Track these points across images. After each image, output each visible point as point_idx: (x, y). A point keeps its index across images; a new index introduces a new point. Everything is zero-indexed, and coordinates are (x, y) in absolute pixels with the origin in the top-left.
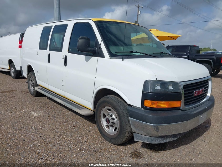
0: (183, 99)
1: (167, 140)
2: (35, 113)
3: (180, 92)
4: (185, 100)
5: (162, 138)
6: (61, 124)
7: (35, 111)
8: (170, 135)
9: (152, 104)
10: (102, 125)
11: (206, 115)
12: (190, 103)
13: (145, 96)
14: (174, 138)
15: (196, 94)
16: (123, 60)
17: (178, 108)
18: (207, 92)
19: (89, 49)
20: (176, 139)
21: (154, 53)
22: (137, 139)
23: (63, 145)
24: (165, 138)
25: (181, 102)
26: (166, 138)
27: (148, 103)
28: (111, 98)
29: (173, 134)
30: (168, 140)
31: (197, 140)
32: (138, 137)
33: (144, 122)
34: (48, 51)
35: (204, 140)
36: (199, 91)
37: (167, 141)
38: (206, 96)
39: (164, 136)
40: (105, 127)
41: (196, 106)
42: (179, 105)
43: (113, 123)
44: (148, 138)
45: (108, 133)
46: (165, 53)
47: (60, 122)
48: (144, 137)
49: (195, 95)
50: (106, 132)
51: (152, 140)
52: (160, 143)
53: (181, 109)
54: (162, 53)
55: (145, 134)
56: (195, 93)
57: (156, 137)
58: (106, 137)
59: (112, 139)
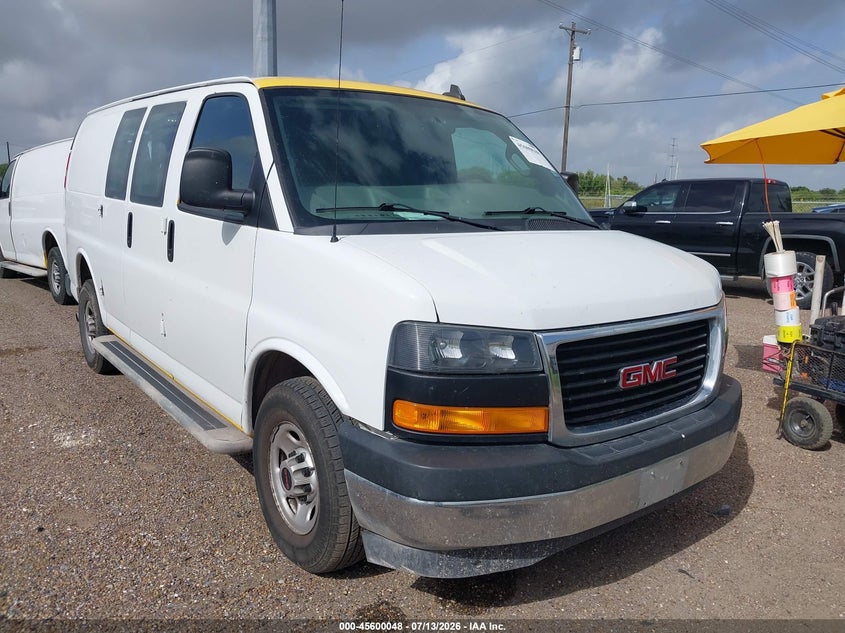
0: (556, 398)
1: (489, 566)
2: (68, 438)
3: (543, 372)
4: (566, 404)
5: (469, 556)
6: (143, 484)
7: (74, 426)
8: (505, 546)
9: (424, 416)
10: (275, 494)
11: (679, 467)
12: (604, 415)
13: (398, 386)
14: (522, 556)
15: (632, 380)
16: (335, 240)
17: (538, 438)
18: (702, 373)
19: (226, 194)
20: (531, 562)
21: (489, 213)
22: (376, 555)
23: (109, 568)
24: (479, 556)
25: (548, 413)
26: (487, 557)
27: (409, 415)
28: (296, 389)
29: (506, 542)
30: (495, 566)
31: (659, 565)
32: (376, 550)
33: (388, 491)
34: (127, 205)
35: (687, 566)
36: (647, 369)
37: (491, 571)
38: (695, 387)
39: (475, 549)
40: (284, 501)
41: (634, 427)
42: (540, 426)
43: (306, 487)
44: (412, 555)
45: (290, 526)
46: (544, 212)
47: (143, 473)
48: (395, 550)
49: (624, 384)
50: (284, 521)
51: (425, 565)
52: (459, 577)
53: (550, 440)
54: (531, 211)
55: (397, 537)
56: (627, 375)
57: (440, 552)
58: (284, 540)
59: (298, 549)
